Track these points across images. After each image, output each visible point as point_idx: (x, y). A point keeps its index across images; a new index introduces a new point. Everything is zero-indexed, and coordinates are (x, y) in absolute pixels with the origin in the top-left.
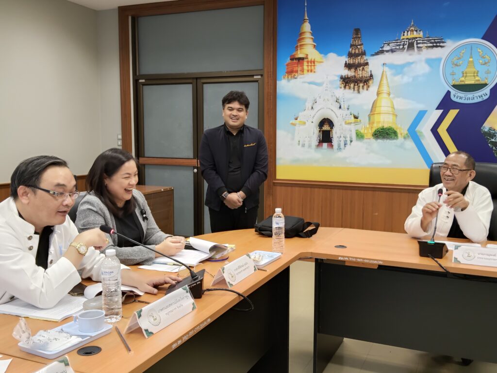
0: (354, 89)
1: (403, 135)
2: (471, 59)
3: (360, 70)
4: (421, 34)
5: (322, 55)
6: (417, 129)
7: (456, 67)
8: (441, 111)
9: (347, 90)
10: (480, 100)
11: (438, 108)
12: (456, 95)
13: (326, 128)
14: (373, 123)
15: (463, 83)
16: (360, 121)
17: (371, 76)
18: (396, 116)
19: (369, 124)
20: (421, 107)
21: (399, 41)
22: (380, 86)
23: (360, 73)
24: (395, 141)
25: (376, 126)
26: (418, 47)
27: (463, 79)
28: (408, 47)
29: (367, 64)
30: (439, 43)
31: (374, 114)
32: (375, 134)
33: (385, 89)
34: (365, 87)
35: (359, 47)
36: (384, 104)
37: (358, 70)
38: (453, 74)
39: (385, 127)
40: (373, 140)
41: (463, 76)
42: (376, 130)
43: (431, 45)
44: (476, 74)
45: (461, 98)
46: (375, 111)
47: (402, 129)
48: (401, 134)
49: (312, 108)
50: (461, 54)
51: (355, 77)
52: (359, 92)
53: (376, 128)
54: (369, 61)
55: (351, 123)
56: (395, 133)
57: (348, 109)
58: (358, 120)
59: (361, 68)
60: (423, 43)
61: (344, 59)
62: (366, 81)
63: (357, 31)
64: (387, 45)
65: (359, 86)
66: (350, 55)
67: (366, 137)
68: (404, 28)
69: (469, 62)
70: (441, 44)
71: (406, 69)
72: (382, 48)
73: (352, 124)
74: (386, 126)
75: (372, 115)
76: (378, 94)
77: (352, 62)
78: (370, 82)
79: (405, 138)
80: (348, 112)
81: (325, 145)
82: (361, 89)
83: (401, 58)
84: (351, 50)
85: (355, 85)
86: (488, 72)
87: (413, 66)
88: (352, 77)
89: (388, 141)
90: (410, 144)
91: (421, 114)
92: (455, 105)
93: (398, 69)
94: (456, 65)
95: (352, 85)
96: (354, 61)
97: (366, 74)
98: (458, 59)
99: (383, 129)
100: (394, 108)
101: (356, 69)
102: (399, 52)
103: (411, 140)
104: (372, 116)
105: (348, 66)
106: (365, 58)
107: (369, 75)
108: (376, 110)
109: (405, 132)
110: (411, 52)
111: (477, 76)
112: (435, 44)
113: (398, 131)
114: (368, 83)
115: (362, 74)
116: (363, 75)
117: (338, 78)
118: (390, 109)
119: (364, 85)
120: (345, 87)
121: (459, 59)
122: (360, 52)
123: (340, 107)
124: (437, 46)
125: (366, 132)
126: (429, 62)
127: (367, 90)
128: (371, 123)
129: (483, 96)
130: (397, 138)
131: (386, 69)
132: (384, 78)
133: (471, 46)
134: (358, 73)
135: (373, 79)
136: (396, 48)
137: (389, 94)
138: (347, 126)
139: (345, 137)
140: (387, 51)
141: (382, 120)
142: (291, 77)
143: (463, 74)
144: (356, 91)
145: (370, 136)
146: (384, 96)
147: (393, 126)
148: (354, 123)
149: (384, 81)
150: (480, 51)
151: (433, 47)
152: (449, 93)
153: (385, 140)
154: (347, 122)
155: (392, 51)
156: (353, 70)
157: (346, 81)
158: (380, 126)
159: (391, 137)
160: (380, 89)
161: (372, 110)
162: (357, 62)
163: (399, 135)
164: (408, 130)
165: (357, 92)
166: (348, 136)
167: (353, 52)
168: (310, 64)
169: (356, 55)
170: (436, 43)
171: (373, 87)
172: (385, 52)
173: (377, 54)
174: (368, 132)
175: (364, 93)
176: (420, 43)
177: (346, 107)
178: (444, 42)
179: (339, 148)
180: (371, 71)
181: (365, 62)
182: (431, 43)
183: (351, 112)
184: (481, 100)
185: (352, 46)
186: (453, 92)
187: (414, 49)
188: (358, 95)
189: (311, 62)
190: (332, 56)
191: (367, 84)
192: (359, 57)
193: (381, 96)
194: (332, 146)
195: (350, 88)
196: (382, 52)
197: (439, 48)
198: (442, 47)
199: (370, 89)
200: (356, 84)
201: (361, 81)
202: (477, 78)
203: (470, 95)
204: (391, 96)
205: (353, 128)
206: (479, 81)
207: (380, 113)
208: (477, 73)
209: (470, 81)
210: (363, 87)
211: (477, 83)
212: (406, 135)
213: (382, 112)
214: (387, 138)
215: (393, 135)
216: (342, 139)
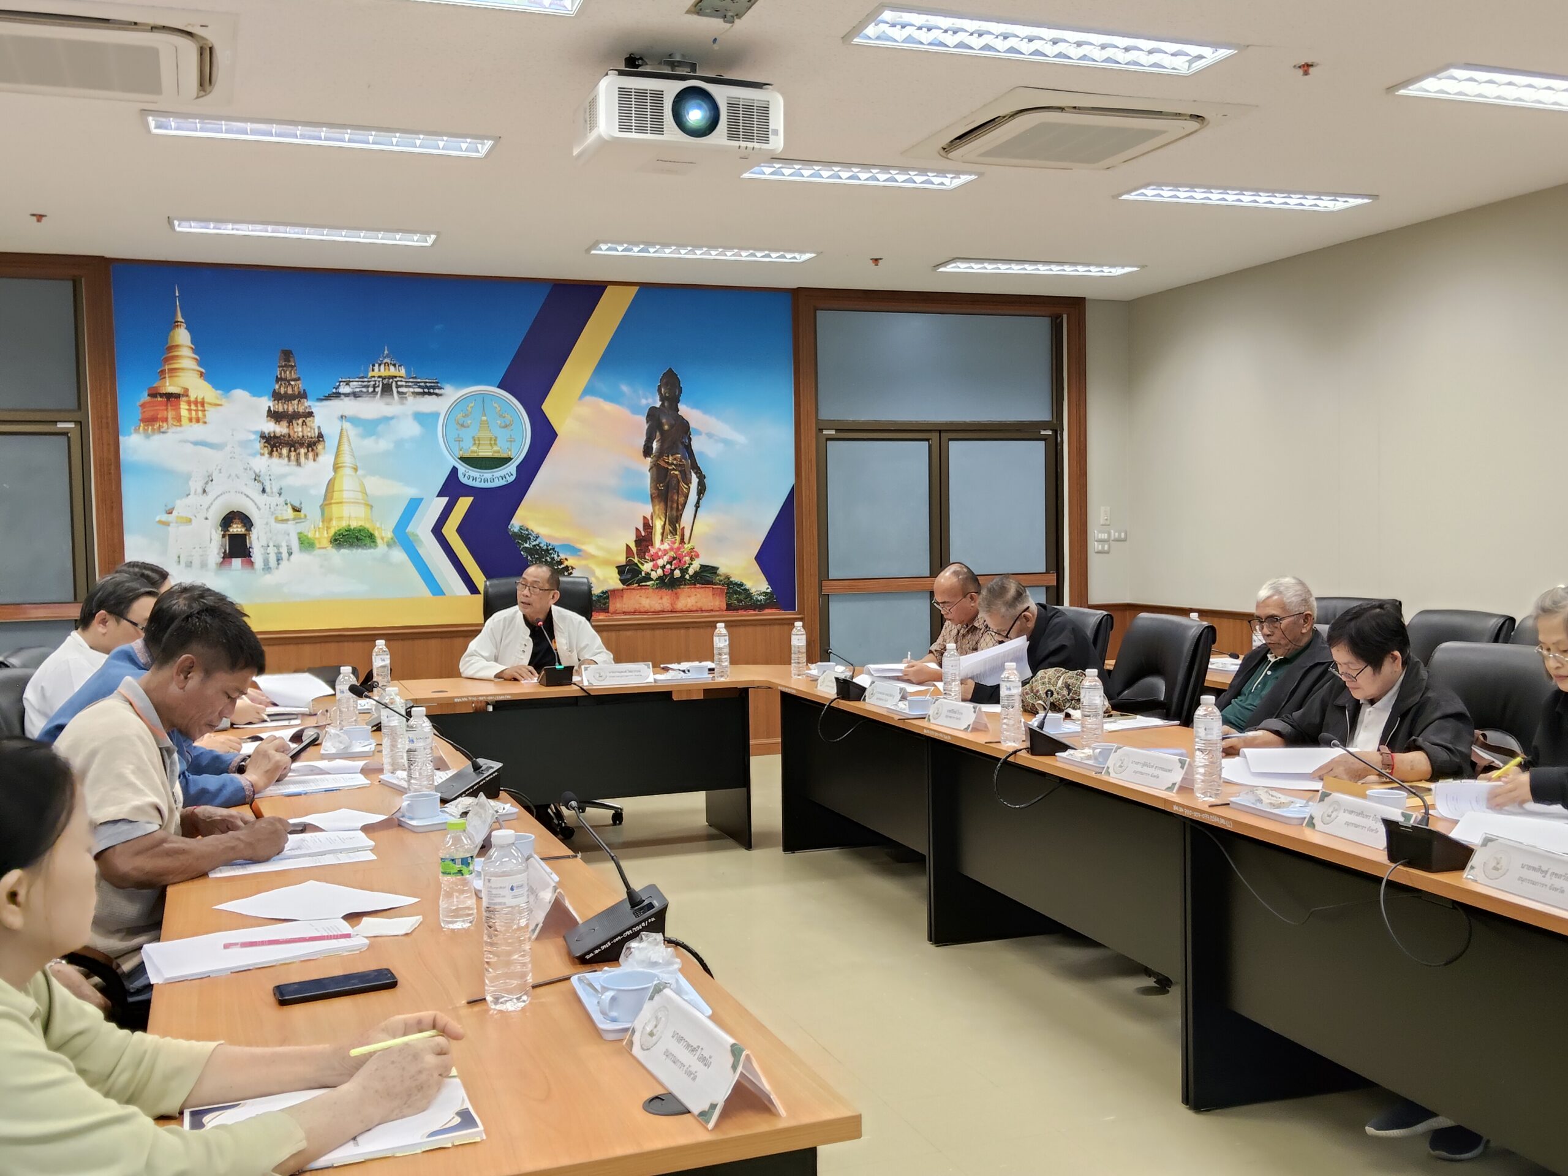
0: (289, 457)
1: (385, 540)
2: (484, 418)
3: (298, 424)
4: (403, 372)
5: (219, 392)
6: (410, 529)
7: (464, 429)
8: (445, 500)
9: (275, 460)
10: (502, 483)
11: (441, 494)
12: (467, 474)
13: (237, 529)
14: (331, 520)
15: (475, 455)
16: (305, 516)
17: (320, 436)
18: (372, 507)
19: (323, 521)
20: (412, 492)
21: (366, 380)
22: (337, 455)
23: (298, 430)
24: (372, 550)
25: (336, 526)
26: (398, 392)
27: (475, 448)
28: (383, 391)
29: (310, 414)
30: (433, 387)
31: (331, 504)
32: (336, 540)
33: (347, 459)
34: (311, 455)
35: (292, 383)
36: (347, 484)
37: (295, 425)
38: (459, 440)
39: (352, 527)
40: (332, 551)
41: (475, 444)
42: (336, 533)
43: (421, 390)
44: (493, 441)
45: (474, 479)
46: (332, 498)
47: (384, 531)
48: (382, 539)
49: (204, 491)
50: (469, 408)
51: (289, 436)
52: (299, 464)
53: (337, 529)
54: (313, 410)
55: (287, 520)
56: (371, 537)
57: (280, 494)
58: (302, 514)
59: (300, 421)
60: (406, 386)
61: (266, 403)
62: (313, 444)
63: (287, 355)
64: (345, 384)
65: (299, 454)
66: (277, 396)
67: (318, 545)
68: (373, 360)
69: (482, 422)
70: (437, 391)
71: (380, 428)
72: (336, 389)
73: (289, 522)
74: (354, 524)
75: (326, 505)
76: (336, 468)
77: (281, 410)
78: (320, 447)
79: (389, 545)
80: (281, 500)
81: (237, 562)
82: (302, 459)
83: (372, 408)
84: (277, 387)
85: (290, 451)
86: (511, 440)
87: (393, 422)
88: (284, 436)
89: (360, 550)
90: (399, 555)
91: (414, 505)
92: (468, 490)
93: (370, 427)
94: (463, 426)
95: (285, 451)
96: (286, 407)
97: (310, 433)
98: (464, 417)
99: (349, 530)
100: (366, 494)
101: (290, 422)
102: (367, 399)
103: (400, 548)
104: (326, 507)
105: (275, 416)
106: (307, 403)
107: (317, 434)
108: (334, 497)
109: (389, 535)
110: (387, 399)
111: (495, 444)
112: (426, 390)
113: (376, 534)
114: (315, 448)
115: (302, 431)
116: (305, 434)
117: (256, 437)
118: (360, 496)
119: (308, 451)
120: (271, 453)
121: (466, 416)
122: (297, 393)
123: (264, 491)
124: (430, 394)
125: (317, 535)
126: (419, 417)
127: (314, 460)
128: (326, 519)
129: (507, 476)
130: (376, 546)
131: (347, 425)
132: (345, 440)
133: (483, 397)
134: (296, 430)
135: (323, 440)
136: (361, 391)
137: (356, 469)
138: (280, 526)
139: (277, 547)
140: (347, 395)
141: (346, 514)
142: (153, 430)
143: (475, 440)
144: (293, 463)
145: (325, 542)
146: (347, 471)
147: (368, 526)
148: (294, 519)
149: (345, 447)
150: (496, 405)
151: (424, 393)
152: (454, 471)
153: (354, 551)
154: (280, 518)
155: (355, 395)
156: (284, 423)
157: (272, 443)
158: (344, 524)
159: (365, 545)
160: (340, 460)
161: (325, 496)
162: (291, 409)
163: (379, 541)
164: (394, 532)
165: (295, 463)
166: (284, 544)
167: (282, 392)
168: (193, 407)
169: (289, 398)
170: (428, 388)
171: (326, 458)
172: (342, 397)
173: (328, 397)
174: (323, 537)
175: (309, 465)
176: (401, 386)
177: (276, 490)
178: (440, 388)
179: (267, 568)
180: (319, 428)
181: (307, 411)
182: (420, 387)
183: (286, 501)
184: (506, 483)
185: (278, 380)
186: (462, 469)
187: (392, 394)
188: (298, 469)
189: (196, 403)
190: (240, 395)
191: (313, 450)
192: (296, 402)
193: (342, 472)
194: (252, 563)
195: (280, 456)
196: (337, 395)
197: (434, 396)
198: (437, 395)
199: (321, 458)
200: (293, 449)
201: (302, 445)
202: (496, 448)
203: (488, 474)
204: (360, 472)
205: (293, 529)
206: (499, 452)
207: (341, 503)
208: (495, 440)
209: (486, 452)
210: (306, 454)
211: (496, 455)
212: (390, 540)
213: (344, 500)
214: (358, 546)
215: (368, 541)
216: (272, 551)
